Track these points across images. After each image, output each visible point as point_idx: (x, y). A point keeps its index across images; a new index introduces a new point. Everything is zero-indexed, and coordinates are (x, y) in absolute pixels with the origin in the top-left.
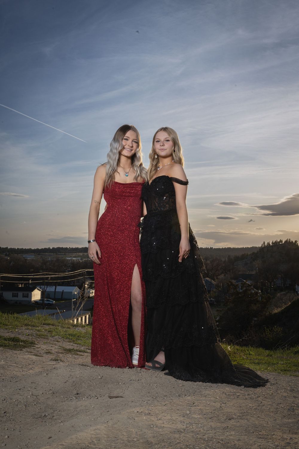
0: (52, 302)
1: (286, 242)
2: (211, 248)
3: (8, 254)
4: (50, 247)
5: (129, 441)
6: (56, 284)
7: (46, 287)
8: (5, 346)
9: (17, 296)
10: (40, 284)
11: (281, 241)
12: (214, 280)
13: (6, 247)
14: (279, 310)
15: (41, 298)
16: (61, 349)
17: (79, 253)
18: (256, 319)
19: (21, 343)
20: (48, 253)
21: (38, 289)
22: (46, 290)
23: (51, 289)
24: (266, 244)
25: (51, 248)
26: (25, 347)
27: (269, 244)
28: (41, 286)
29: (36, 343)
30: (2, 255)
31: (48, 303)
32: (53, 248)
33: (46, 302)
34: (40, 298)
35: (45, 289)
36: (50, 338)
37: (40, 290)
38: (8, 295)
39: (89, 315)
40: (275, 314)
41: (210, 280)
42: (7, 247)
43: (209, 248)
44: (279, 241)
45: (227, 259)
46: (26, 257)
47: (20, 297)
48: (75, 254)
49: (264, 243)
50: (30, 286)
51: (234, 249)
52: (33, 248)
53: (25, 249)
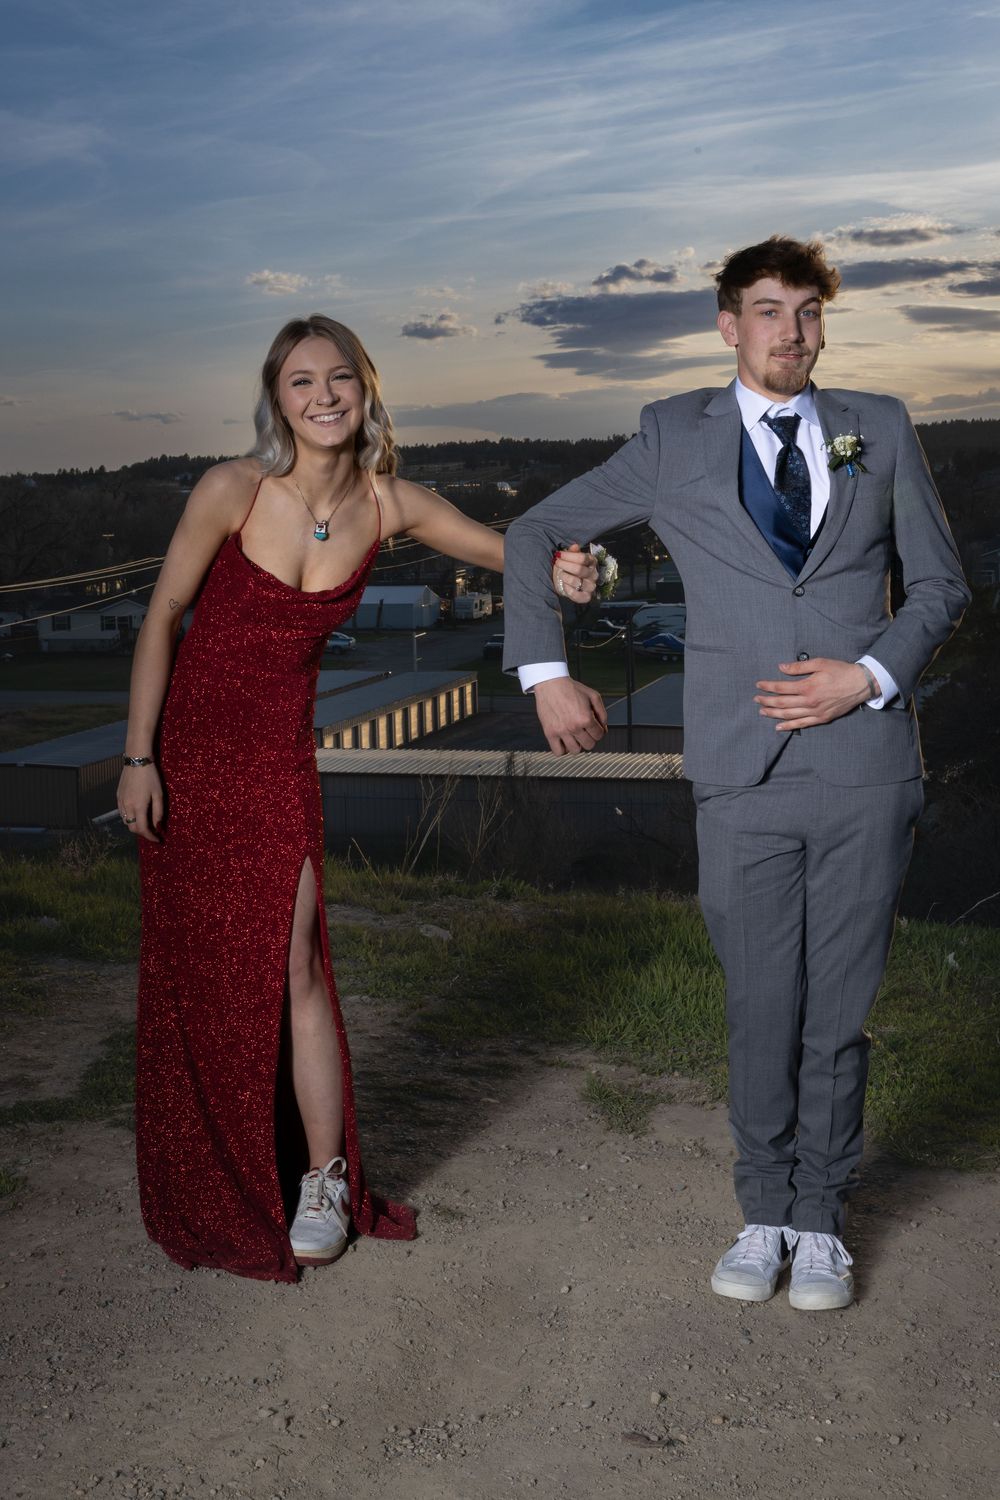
0: (346, 644)
3: (190, 477)
13: (183, 454)
17: (430, 466)
30: (171, 484)
31: (335, 647)
39: (474, 685)
42: (186, 455)
48: (417, 467)
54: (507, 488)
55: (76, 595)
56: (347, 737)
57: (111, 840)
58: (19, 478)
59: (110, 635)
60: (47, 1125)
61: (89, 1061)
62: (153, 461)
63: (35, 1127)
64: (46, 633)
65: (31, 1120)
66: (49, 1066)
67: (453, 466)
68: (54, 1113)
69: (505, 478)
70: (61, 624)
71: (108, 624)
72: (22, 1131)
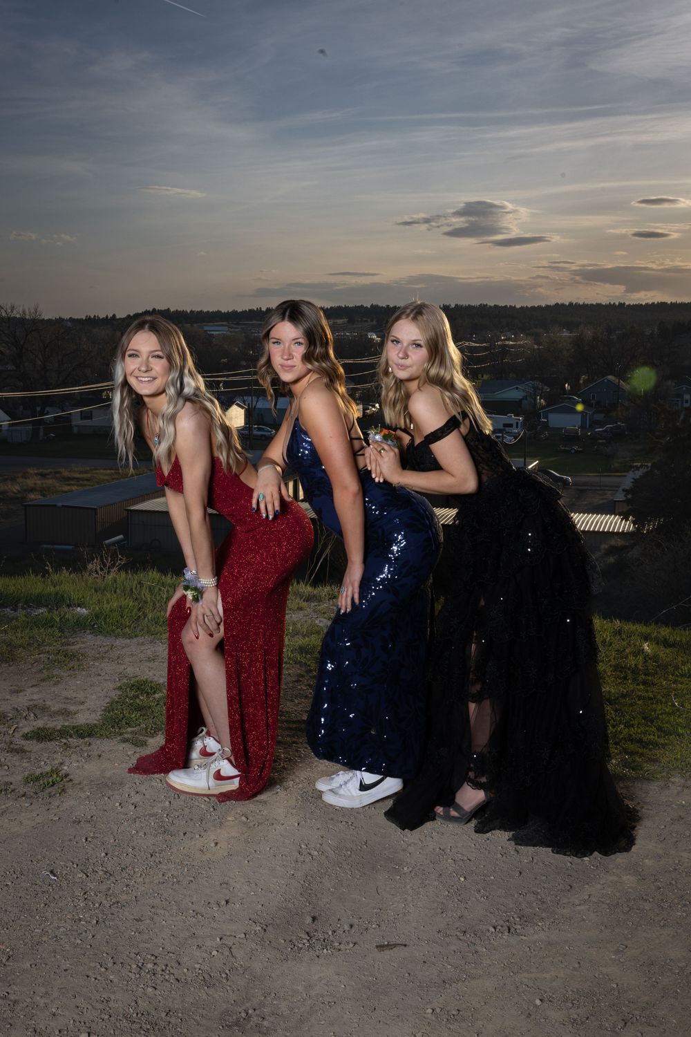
0: (269, 433)
2: (622, 305)
4: (260, 308)
7: (255, 399)
10: (242, 394)
13: (167, 308)
15: (246, 423)
20: (258, 321)
21: (238, 405)
22: (255, 407)
23: (266, 404)
28: (245, 398)
31: (262, 435)
33: (255, 432)
34: (243, 424)
35: (254, 404)
37: (242, 407)
41: (617, 381)
43: (617, 304)
45: (656, 330)
46: (210, 331)
51: (674, 306)
52: (224, 310)
53: (208, 312)
54: (374, 337)
57: (120, 560)
58: (60, 320)
60: (82, 740)
61: (108, 700)
63: (73, 741)
65: (71, 736)
66: (83, 703)
67: (340, 321)
68: (86, 732)
69: (373, 330)
70: (87, 416)
72: (65, 744)
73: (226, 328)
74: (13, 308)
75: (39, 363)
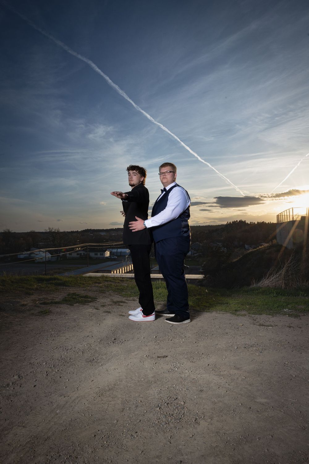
0: (115, 258)
1: (240, 221)
2: (199, 226)
3: (92, 232)
5: (139, 381)
6: (117, 248)
7: (112, 249)
8: (80, 302)
9: (97, 254)
10: (109, 248)
11: (237, 221)
12: (201, 243)
14: (236, 260)
16: (111, 301)
18: (223, 265)
19: (89, 299)
20: (113, 231)
21: (108, 251)
22: (112, 251)
23: (115, 250)
24: (229, 223)
25: (114, 228)
26: (90, 302)
27: (230, 222)
29: (98, 298)
32: (115, 229)
33: (112, 257)
34: (109, 256)
36: (107, 292)
38: (92, 255)
40: (234, 262)
44: (236, 221)
45: (208, 232)
46: (101, 234)
47: (99, 255)
49: (228, 222)
50: (104, 249)
52: (105, 229)
53: (101, 229)
55: (73, 249)
56: (115, 272)
58: (65, 232)
59: (79, 256)
61: (64, 297)
62: (86, 230)
64: (68, 255)
65: (53, 304)
66: (57, 298)
68: (57, 303)
70: (70, 254)
71: (78, 254)
72: (51, 305)
73: (105, 233)
74: (53, 228)
75: (59, 242)
